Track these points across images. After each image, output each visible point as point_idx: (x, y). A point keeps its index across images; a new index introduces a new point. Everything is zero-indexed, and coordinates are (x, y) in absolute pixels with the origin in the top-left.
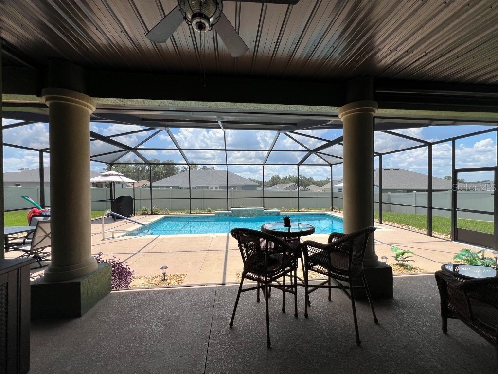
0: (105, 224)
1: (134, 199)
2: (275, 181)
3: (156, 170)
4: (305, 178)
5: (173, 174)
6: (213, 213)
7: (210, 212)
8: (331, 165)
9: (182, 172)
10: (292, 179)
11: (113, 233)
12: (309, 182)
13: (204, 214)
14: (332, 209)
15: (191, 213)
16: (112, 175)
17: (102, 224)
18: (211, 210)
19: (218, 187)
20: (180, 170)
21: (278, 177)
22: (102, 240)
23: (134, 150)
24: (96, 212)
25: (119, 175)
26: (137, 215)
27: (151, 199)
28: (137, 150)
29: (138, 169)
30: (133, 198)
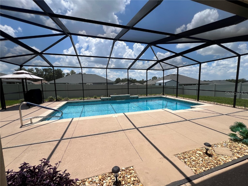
0: (22, 111)
1: (43, 91)
2: (118, 81)
3: (50, 74)
4: (132, 79)
5: (62, 77)
6: (98, 99)
7: (96, 98)
8: (163, 70)
9: (66, 76)
10: (126, 80)
11: (31, 119)
12: (134, 81)
13: (92, 99)
14: (163, 95)
15: (84, 100)
16: (23, 73)
17: (19, 111)
18: (97, 97)
19: (92, 84)
20: (66, 75)
21: (120, 79)
22: (21, 127)
23: (41, 54)
24: (11, 101)
25: (29, 74)
26: (45, 102)
27: (56, 91)
28: (43, 55)
29: (39, 74)
30: (41, 90)
